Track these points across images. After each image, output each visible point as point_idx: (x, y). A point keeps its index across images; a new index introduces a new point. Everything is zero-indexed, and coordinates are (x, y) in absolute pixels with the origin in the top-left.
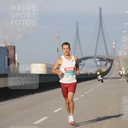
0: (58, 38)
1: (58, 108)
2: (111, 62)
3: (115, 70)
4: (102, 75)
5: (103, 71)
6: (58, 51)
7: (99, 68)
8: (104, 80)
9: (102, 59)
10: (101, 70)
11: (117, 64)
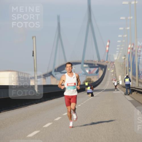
0: (33, 37)
1: (33, 131)
2: (103, 69)
3: (109, 79)
4: (92, 87)
5: (93, 81)
6: (33, 55)
7: (88, 77)
8: (94, 93)
9: (91, 65)
10: (91, 79)
11: (112, 71)
